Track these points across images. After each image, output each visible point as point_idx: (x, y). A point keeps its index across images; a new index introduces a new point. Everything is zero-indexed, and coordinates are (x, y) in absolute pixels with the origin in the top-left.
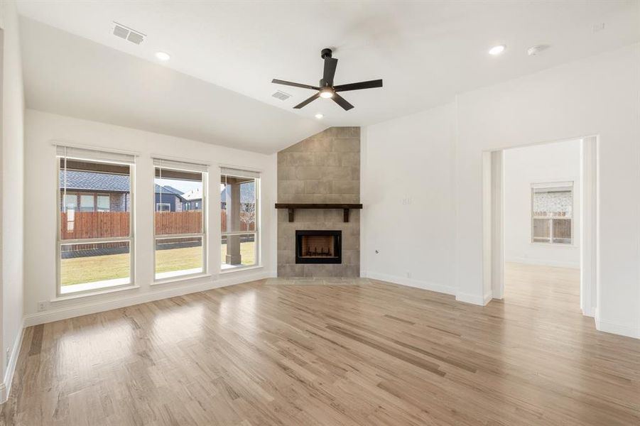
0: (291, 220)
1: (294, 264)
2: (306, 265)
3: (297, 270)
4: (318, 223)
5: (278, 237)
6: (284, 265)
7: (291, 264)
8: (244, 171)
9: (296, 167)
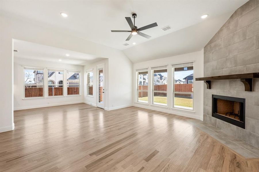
0: (210, 87)
1: (211, 117)
2: (218, 120)
3: (212, 121)
4: (225, 91)
5: (204, 98)
6: (206, 115)
7: (210, 116)
8: (183, 64)
9: (213, 53)
